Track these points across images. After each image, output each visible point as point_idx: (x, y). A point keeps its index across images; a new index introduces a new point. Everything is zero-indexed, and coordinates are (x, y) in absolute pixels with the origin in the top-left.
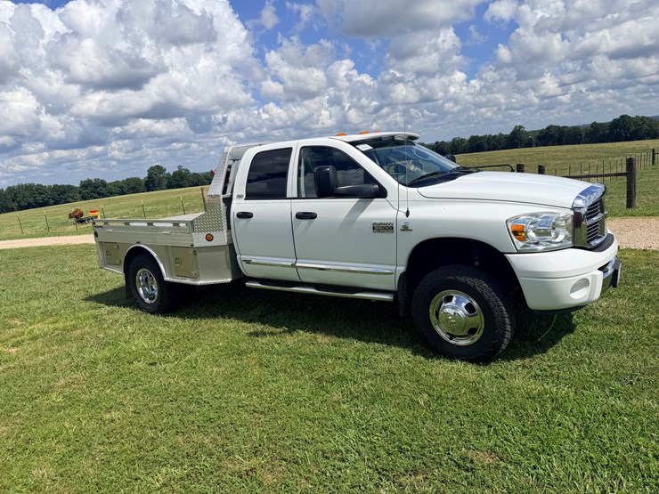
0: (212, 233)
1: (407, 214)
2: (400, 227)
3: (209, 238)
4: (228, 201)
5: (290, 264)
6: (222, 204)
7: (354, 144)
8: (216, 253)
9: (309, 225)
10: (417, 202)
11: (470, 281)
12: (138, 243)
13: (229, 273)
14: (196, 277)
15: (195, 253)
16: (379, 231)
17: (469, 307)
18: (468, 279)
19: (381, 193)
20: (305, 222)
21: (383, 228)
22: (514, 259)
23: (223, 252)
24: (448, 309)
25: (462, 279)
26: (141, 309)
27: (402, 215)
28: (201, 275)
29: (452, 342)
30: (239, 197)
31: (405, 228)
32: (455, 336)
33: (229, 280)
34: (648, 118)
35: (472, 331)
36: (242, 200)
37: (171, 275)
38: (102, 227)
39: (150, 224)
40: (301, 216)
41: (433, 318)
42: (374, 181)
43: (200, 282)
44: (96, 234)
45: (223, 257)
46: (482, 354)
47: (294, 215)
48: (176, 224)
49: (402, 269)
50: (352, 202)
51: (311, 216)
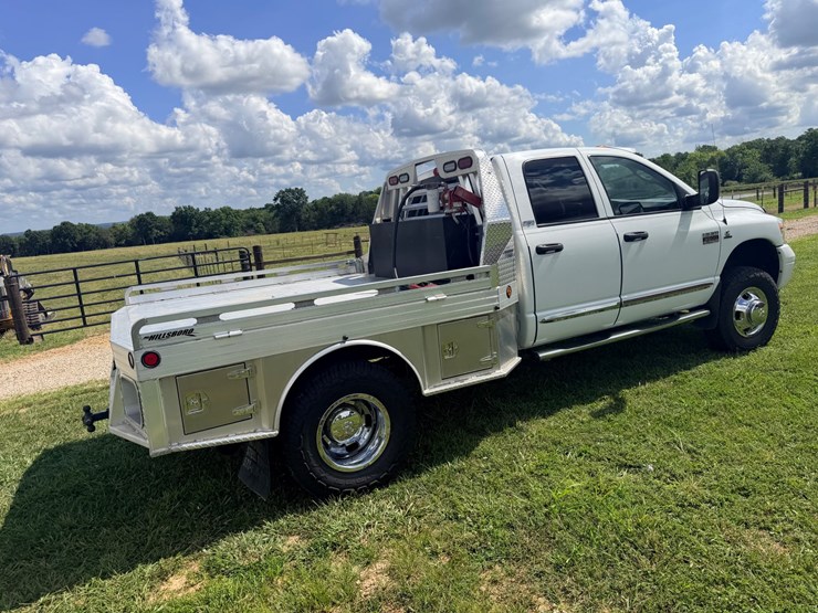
0: (510, 285)
1: (725, 221)
2: (723, 234)
3: (509, 292)
9: (640, 248)
12: (345, 339)
13: (517, 348)
15: (493, 323)
16: (708, 243)
20: (635, 245)
21: (711, 238)
22: (780, 249)
23: (513, 316)
28: (500, 359)
30: (529, 223)
31: (727, 235)
40: (628, 238)
43: (501, 373)
47: (622, 239)
51: (642, 236)
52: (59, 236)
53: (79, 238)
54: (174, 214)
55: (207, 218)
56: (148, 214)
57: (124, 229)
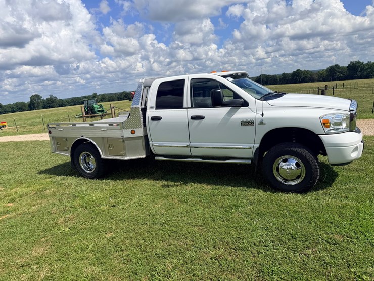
0: (135, 129)
1: (263, 115)
2: (258, 122)
3: (133, 132)
4: (144, 111)
5: (186, 146)
6: (141, 112)
7: (225, 77)
8: (137, 141)
9: (199, 123)
10: (268, 109)
11: (299, 150)
12: (82, 136)
13: (144, 152)
14: (124, 155)
15: (124, 141)
16: (244, 125)
17: (297, 164)
18: (297, 149)
19: (245, 104)
20: (197, 121)
21: (247, 123)
22: (323, 137)
23: (141, 141)
24: (284, 166)
25: (294, 149)
26: (83, 176)
27: (259, 116)
28: (127, 154)
29: (286, 184)
30: (152, 108)
31: (261, 123)
32: (288, 180)
33: (144, 156)
34: (310, 71)
35: (298, 177)
36: (154, 110)
37: (106, 155)
38: (55, 128)
39: (92, 125)
40: (193, 118)
41: (275, 172)
42: (240, 97)
43: (127, 158)
44: (50, 132)
45: (141, 143)
46: (303, 189)
47: (189, 118)
48: (111, 124)
49: (257, 146)
50: (227, 109)
51: (201, 118)
52: (295, 76)
53: (303, 77)
54: (349, 65)
55: (367, 67)
56: (336, 65)
57: (323, 73)
